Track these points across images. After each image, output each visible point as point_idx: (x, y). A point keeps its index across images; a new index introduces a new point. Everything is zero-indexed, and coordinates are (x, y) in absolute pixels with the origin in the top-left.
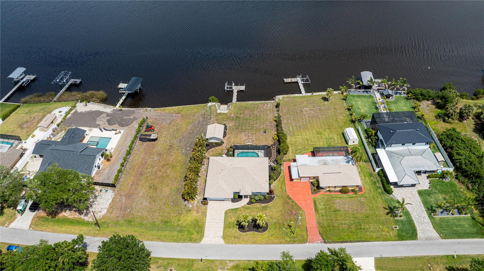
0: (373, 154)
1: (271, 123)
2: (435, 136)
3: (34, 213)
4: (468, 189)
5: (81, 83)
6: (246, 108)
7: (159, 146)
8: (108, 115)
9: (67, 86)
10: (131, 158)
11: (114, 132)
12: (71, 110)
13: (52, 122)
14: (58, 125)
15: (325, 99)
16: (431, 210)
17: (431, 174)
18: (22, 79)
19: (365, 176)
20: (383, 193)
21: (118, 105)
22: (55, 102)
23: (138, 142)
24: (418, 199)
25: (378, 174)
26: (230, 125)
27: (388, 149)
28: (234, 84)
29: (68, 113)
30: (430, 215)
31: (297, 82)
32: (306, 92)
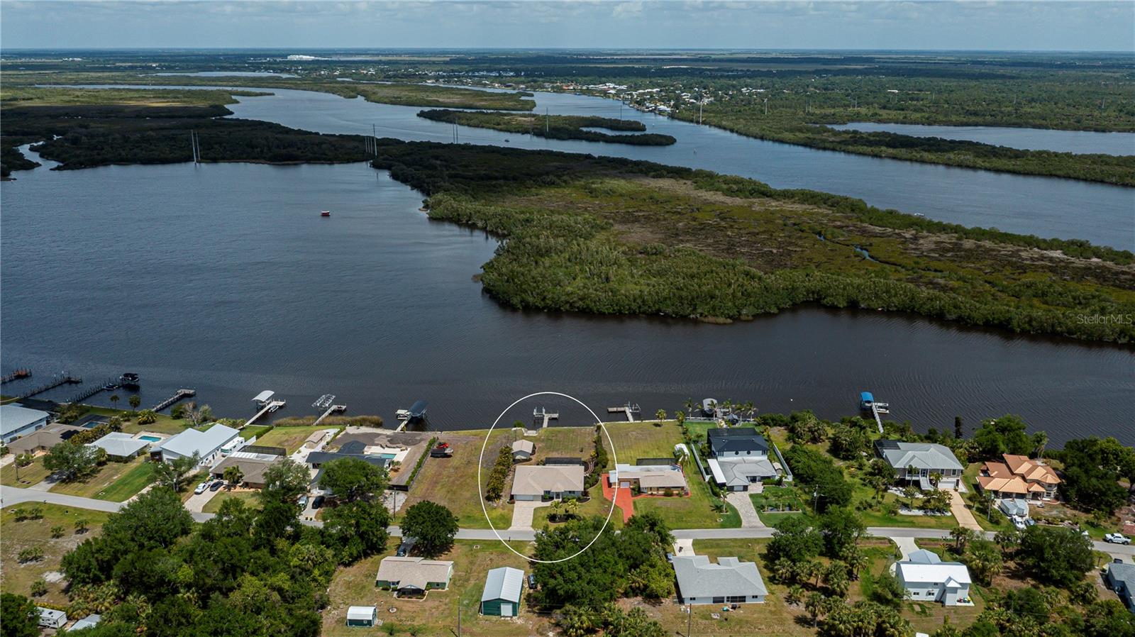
0: (705, 469)
1: (589, 444)
2: (779, 453)
3: (317, 510)
4: (805, 492)
5: (345, 409)
6: (559, 432)
7: (455, 461)
8: (388, 436)
9: (329, 411)
10: (423, 470)
11: (399, 449)
12: (341, 431)
13: (321, 439)
14: (328, 444)
15: (657, 425)
16: (760, 508)
17: (766, 480)
18: (269, 404)
19: (693, 484)
20: (710, 496)
21: (399, 429)
22: (317, 425)
23: (429, 458)
24: (749, 500)
25: (709, 483)
26: (539, 445)
27: (720, 459)
28: (544, 410)
29: (336, 435)
30: (758, 512)
31: (624, 412)
32: (635, 420)
